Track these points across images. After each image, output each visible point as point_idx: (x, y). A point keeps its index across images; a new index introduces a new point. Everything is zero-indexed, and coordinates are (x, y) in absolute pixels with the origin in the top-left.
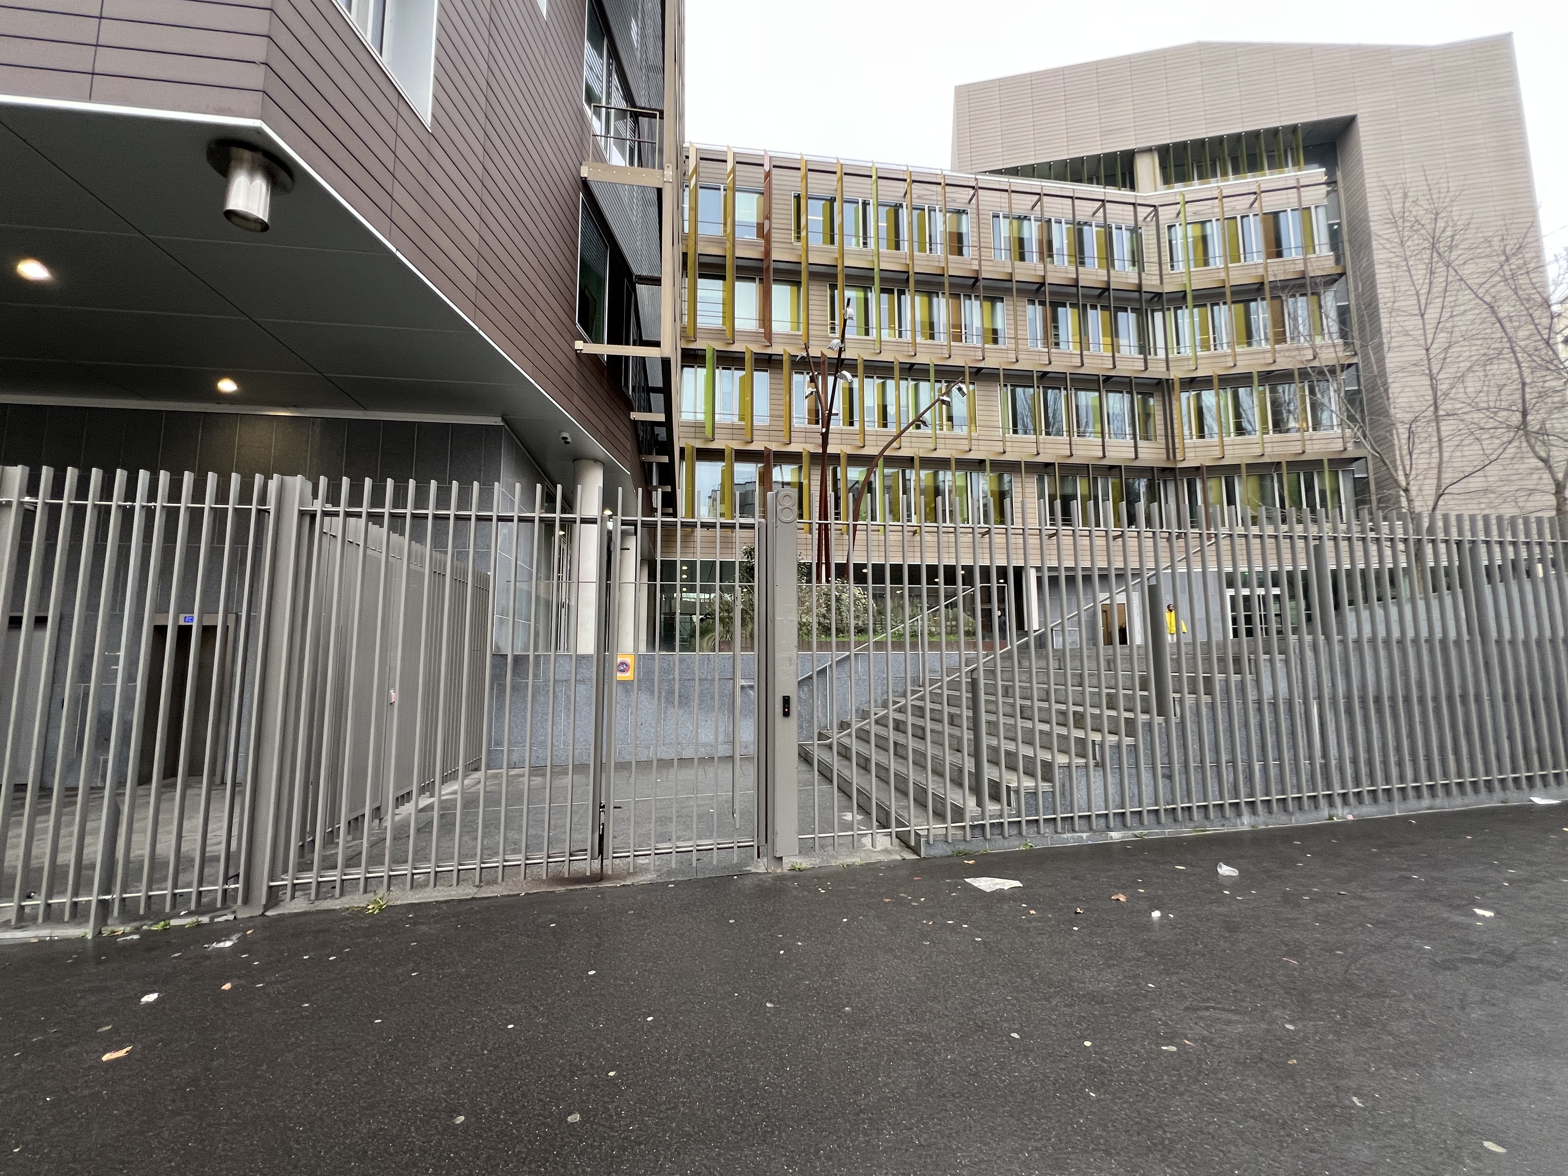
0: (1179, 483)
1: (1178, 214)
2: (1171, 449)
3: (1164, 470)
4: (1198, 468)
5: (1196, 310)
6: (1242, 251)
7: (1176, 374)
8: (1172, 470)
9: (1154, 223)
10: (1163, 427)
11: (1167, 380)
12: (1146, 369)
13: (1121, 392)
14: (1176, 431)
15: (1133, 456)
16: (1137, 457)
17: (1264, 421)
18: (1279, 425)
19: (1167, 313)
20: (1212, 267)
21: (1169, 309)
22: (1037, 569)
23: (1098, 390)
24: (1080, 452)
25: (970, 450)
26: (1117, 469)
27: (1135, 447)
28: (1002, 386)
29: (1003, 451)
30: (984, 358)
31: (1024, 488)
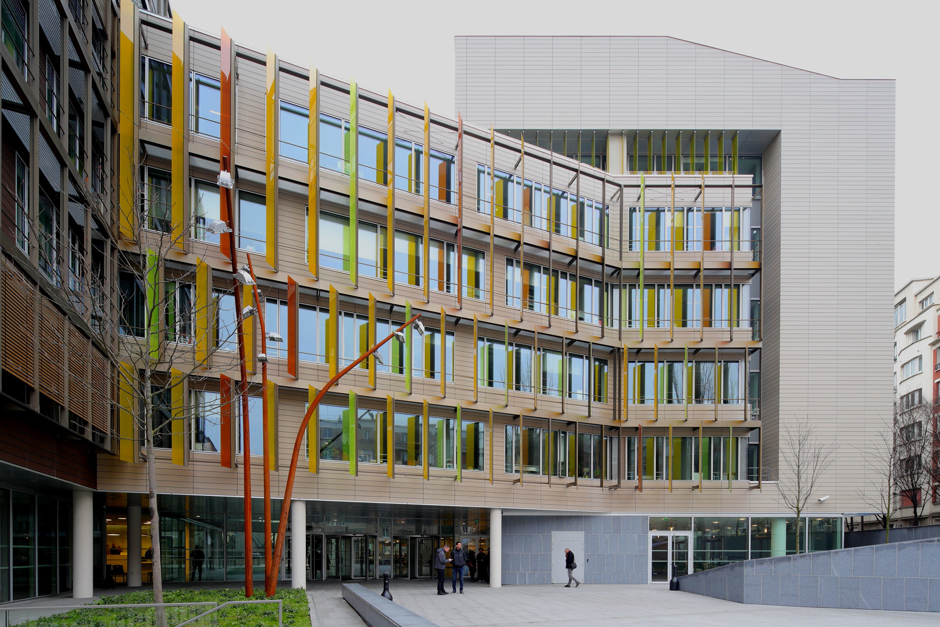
0: (622, 440)
1: (639, 198)
2: (617, 411)
3: (611, 428)
4: (637, 429)
5: (646, 291)
6: (685, 239)
7: (627, 343)
8: (617, 428)
9: (618, 204)
10: (612, 391)
11: (619, 349)
12: (603, 336)
13: (582, 357)
14: (622, 395)
15: (587, 414)
16: (589, 416)
17: (689, 393)
18: (699, 397)
19: (623, 291)
20: (662, 250)
21: (625, 286)
22: (503, 510)
23: (562, 352)
24: (543, 408)
25: (445, 397)
26: (573, 425)
27: (589, 406)
28: (477, 338)
29: (475, 401)
30: (461, 308)
31: (492, 436)
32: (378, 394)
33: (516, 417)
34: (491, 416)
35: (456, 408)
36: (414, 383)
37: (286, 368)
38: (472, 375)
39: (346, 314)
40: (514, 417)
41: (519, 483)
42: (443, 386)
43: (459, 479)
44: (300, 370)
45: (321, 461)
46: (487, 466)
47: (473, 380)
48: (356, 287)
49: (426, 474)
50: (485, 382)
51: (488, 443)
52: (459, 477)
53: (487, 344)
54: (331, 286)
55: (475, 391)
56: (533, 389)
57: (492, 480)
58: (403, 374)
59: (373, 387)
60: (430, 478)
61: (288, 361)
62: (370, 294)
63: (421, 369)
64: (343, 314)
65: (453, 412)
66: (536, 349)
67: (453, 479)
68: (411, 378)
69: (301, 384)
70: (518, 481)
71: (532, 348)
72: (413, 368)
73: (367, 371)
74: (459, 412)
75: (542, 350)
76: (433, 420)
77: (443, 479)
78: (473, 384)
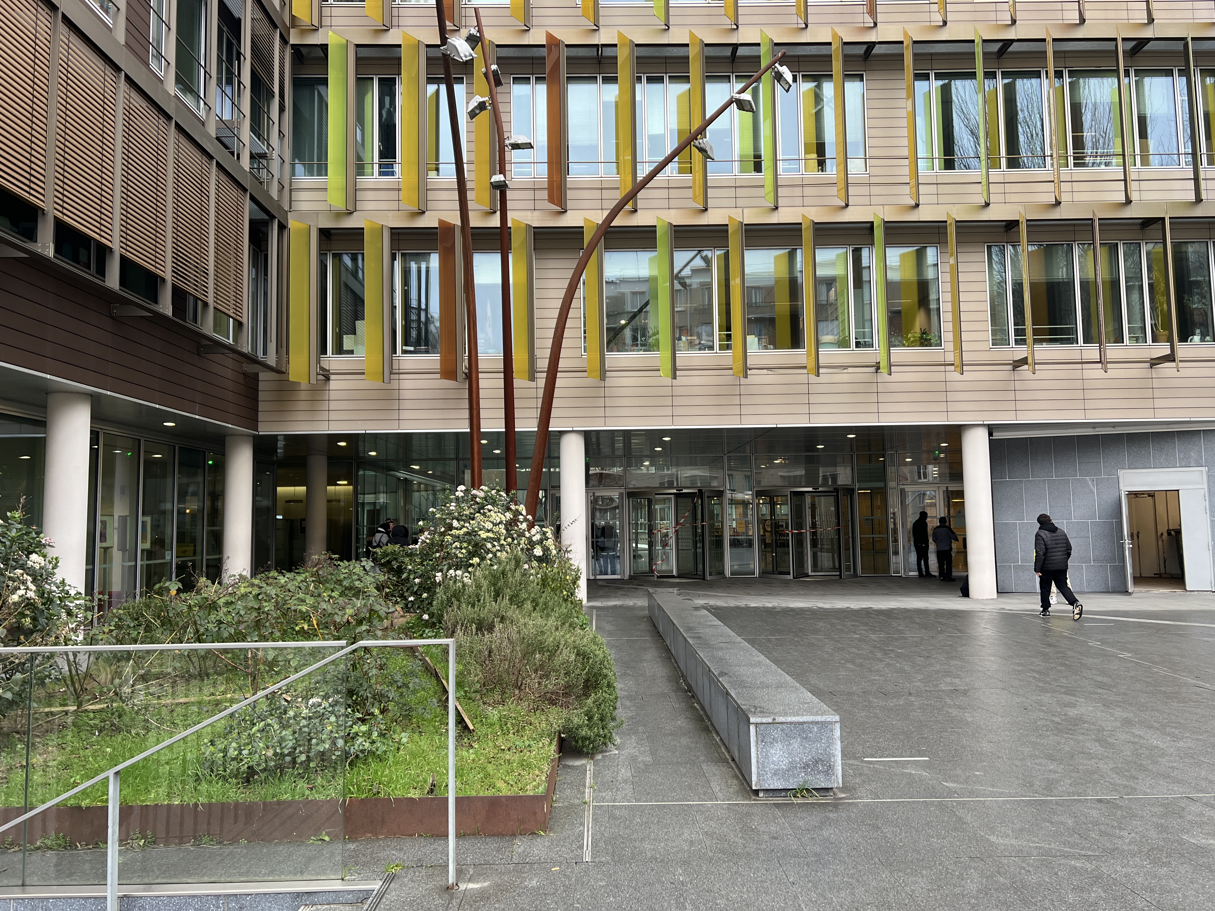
13: (1169, 73)
15: (1191, 196)
16: (1199, 200)
22: (991, 429)
23: (1117, 71)
24: (1077, 197)
25: (847, 205)
26: (1158, 226)
27: (1196, 179)
28: (912, 76)
29: (913, 203)
30: (875, 24)
31: (955, 272)
32: (713, 218)
33: (1011, 225)
34: (952, 231)
35: (872, 223)
36: (782, 186)
37: (545, 194)
38: (905, 152)
39: (650, 80)
40: (1006, 226)
41: (1026, 367)
42: (842, 185)
43: (884, 370)
44: (570, 194)
45: (609, 355)
46: (947, 336)
47: (906, 162)
48: (667, 28)
49: (812, 364)
50: (936, 162)
51: (948, 287)
52: (883, 364)
53: (936, 84)
54: (620, 35)
55: (913, 183)
56: (1048, 159)
57: (961, 367)
58: (761, 172)
59: (701, 207)
60: (821, 371)
61: (548, 181)
62: (692, 35)
63: (797, 157)
64: (644, 80)
65: (867, 232)
66: (1052, 73)
67: (873, 369)
68: (777, 178)
69: (571, 220)
70: (1024, 361)
71: (1043, 75)
72: (780, 156)
73: (689, 177)
74: (879, 234)
75: (1066, 75)
76: (824, 255)
77: (850, 370)
78: (906, 171)
